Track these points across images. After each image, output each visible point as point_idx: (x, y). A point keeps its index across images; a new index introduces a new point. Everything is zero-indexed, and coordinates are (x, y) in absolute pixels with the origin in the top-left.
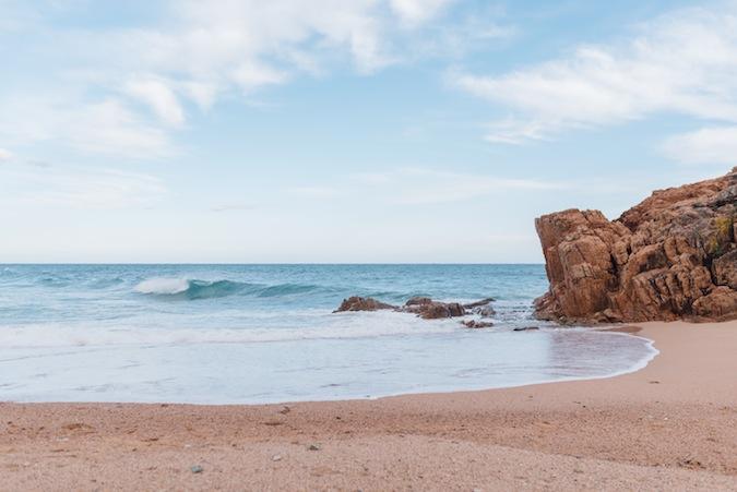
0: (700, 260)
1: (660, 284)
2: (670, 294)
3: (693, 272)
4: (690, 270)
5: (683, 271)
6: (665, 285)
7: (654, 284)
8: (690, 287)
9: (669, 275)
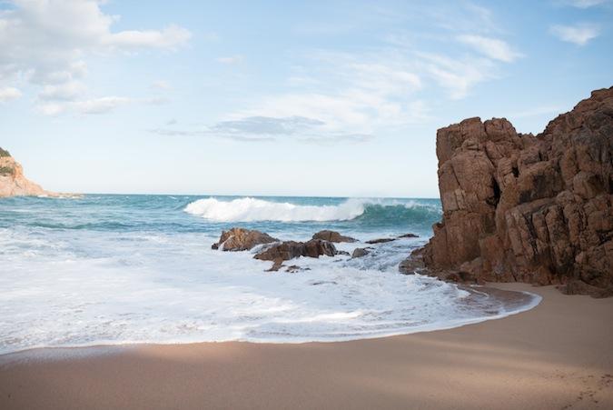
0: (606, 182)
1: (537, 223)
2: (548, 240)
3: (591, 204)
4: (586, 200)
5: (574, 201)
6: (545, 223)
7: (530, 222)
8: (581, 227)
9: (552, 208)
